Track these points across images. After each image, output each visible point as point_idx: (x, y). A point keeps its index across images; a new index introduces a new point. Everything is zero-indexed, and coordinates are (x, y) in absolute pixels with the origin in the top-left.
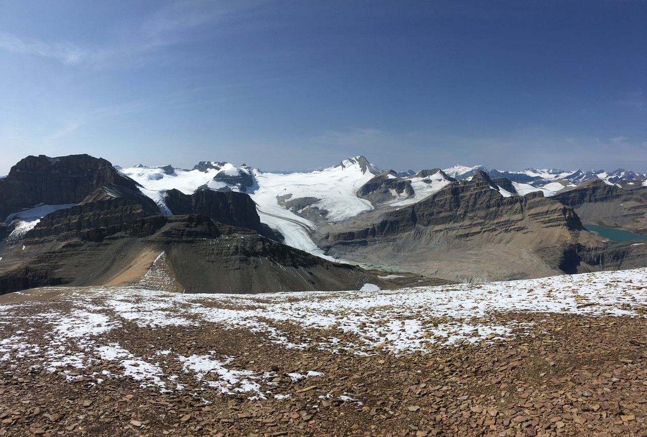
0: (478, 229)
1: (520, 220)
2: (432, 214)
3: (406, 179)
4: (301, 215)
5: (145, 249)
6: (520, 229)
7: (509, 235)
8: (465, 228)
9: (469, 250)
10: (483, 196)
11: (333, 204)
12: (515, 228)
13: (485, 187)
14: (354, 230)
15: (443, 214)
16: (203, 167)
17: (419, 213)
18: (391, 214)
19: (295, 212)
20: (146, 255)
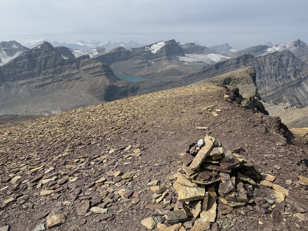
0: (50, 81)
1: (77, 73)
7: (71, 83)
8: (41, 81)
9: (46, 95)
10: (50, 59)
12: (75, 78)
13: (51, 53)
15: (24, 73)
17: (5, 73)
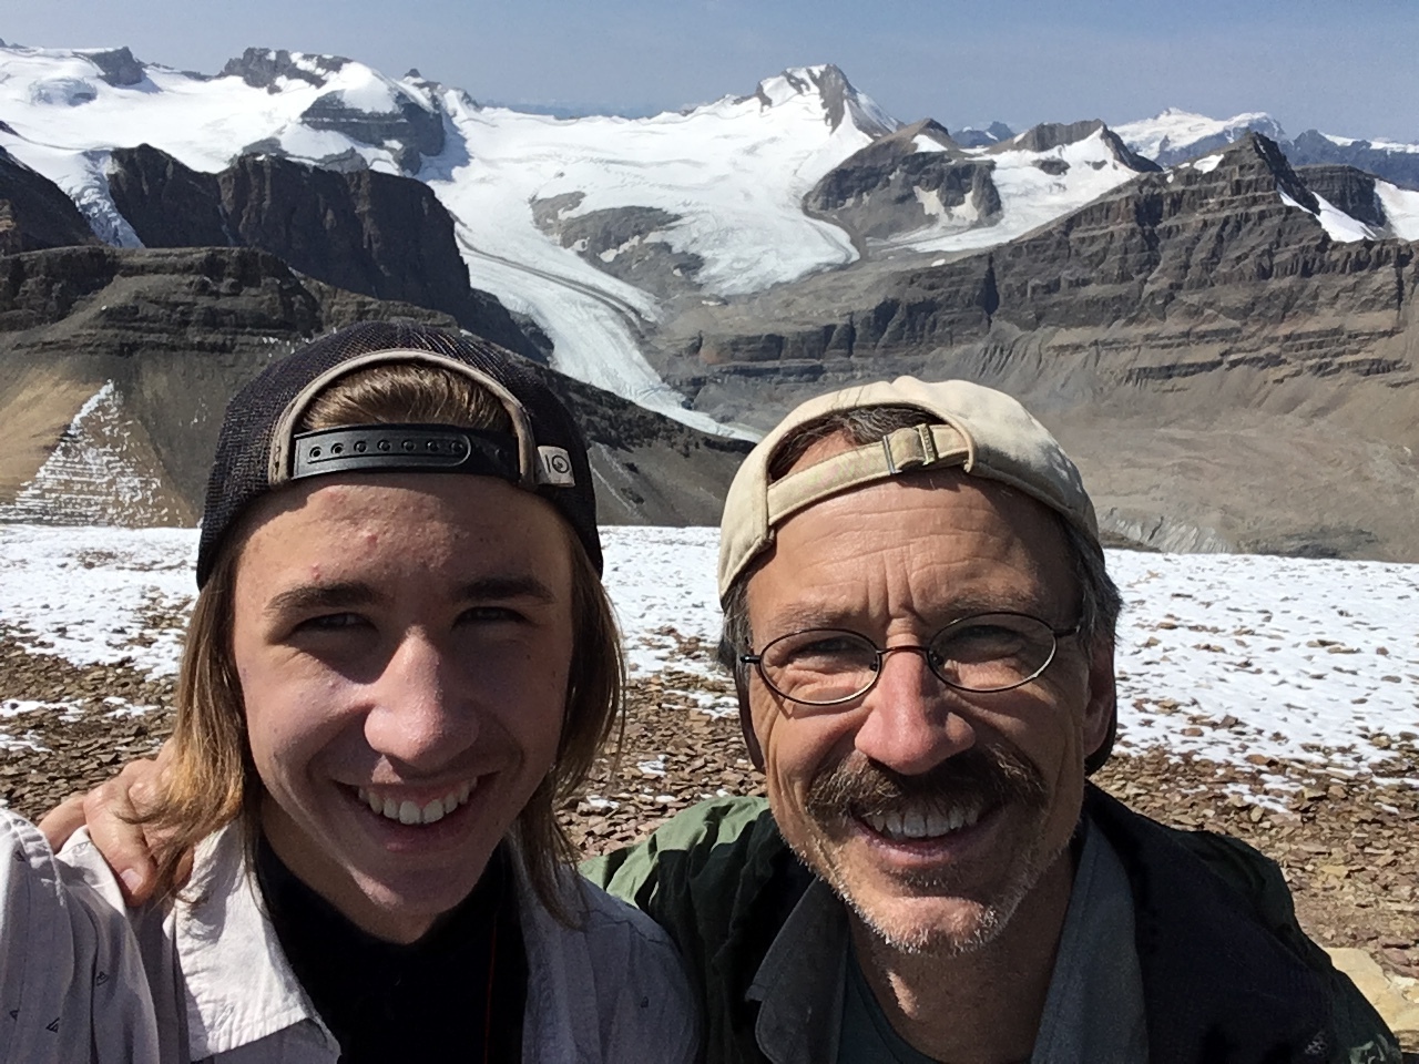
0: (1211, 352)
1: (1384, 334)
2: (1052, 288)
3: (980, 154)
4: (612, 270)
5: (30, 376)
6: (1379, 367)
7: (1329, 386)
8: (1164, 347)
9: (1166, 425)
10: (1250, 231)
11: (723, 237)
12: (1357, 363)
13: (1263, 198)
14: (785, 329)
15: (1092, 291)
16: (260, 69)
17: (1008, 280)
18: (913, 278)
19: (592, 257)
20: (38, 398)
